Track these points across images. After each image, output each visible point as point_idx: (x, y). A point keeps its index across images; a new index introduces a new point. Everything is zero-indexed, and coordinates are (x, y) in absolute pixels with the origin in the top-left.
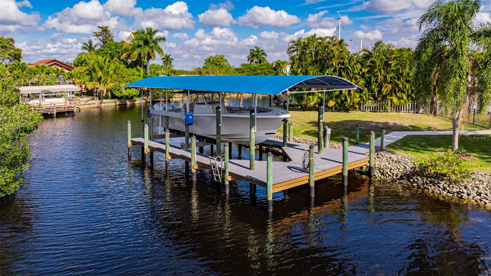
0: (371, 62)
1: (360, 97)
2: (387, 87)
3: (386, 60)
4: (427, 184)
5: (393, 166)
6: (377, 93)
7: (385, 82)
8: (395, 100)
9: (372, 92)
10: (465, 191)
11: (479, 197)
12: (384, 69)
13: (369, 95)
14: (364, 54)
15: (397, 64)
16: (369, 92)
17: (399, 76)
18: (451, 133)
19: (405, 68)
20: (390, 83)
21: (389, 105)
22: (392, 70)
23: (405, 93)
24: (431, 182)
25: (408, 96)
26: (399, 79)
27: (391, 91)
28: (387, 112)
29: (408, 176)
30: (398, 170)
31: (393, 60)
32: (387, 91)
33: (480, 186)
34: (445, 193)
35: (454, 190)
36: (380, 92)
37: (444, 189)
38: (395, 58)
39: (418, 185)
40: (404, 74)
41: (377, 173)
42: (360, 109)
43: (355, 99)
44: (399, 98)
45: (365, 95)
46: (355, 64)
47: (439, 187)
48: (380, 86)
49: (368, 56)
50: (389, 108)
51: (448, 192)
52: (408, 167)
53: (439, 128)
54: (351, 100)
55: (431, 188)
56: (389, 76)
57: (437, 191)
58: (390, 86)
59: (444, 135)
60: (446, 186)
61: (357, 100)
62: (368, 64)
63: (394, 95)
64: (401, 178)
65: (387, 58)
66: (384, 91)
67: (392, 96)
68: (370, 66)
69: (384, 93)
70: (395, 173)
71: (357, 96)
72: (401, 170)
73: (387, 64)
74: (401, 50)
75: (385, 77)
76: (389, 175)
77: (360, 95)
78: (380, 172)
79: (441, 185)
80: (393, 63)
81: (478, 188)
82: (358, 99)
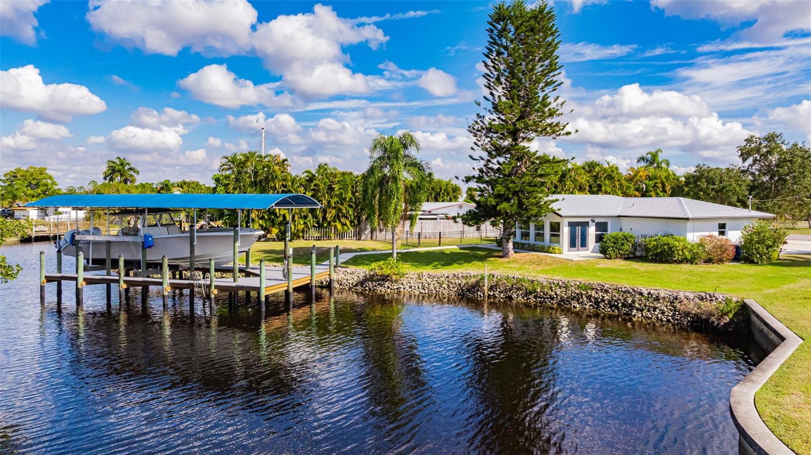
0: (315, 185)
1: (305, 223)
2: (331, 212)
3: (330, 184)
4: (376, 286)
5: (349, 277)
6: (321, 219)
7: (330, 207)
8: (339, 227)
9: (316, 218)
10: (402, 286)
11: (410, 290)
12: (327, 193)
13: (313, 221)
14: (307, 176)
15: (340, 189)
16: (313, 218)
17: (342, 200)
18: (391, 251)
19: (348, 192)
20: (334, 208)
21: (333, 232)
22: (336, 195)
23: (348, 218)
24: (378, 284)
25: (351, 222)
26: (342, 204)
27: (335, 217)
28: (331, 240)
29: (362, 283)
30: (353, 280)
31: (337, 184)
32: (331, 217)
33: (411, 282)
34: (389, 290)
35: (395, 287)
36: (324, 218)
37: (388, 287)
38: (338, 182)
39: (369, 288)
40: (347, 199)
41: (336, 285)
42: (303, 238)
43: (300, 226)
44: (343, 225)
45: (309, 221)
46: (298, 187)
47: (384, 287)
48: (324, 212)
49: (311, 179)
50: (332, 235)
51: (391, 289)
52: (360, 277)
53: (381, 249)
54: (295, 226)
55: (379, 289)
56: (333, 201)
57: (383, 290)
58: (334, 211)
59: (385, 253)
60: (390, 285)
61: (301, 227)
62: (312, 188)
63: (337, 221)
64: (356, 285)
65: (330, 182)
66: (329, 217)
67: (336, 222)
68: (313, 190)
69: (328, 219)
70: (351, 282)
71: (302, 223)
72: (355, 280)
73: (331, 189)
74: (343, 174)
75: (329, 202)
76: (346, 285)
77: (304, 221)
78: (338, 283)
79: (386, 286)
80: (336, 187)
81: (410, 283)
82: (303, 226)
